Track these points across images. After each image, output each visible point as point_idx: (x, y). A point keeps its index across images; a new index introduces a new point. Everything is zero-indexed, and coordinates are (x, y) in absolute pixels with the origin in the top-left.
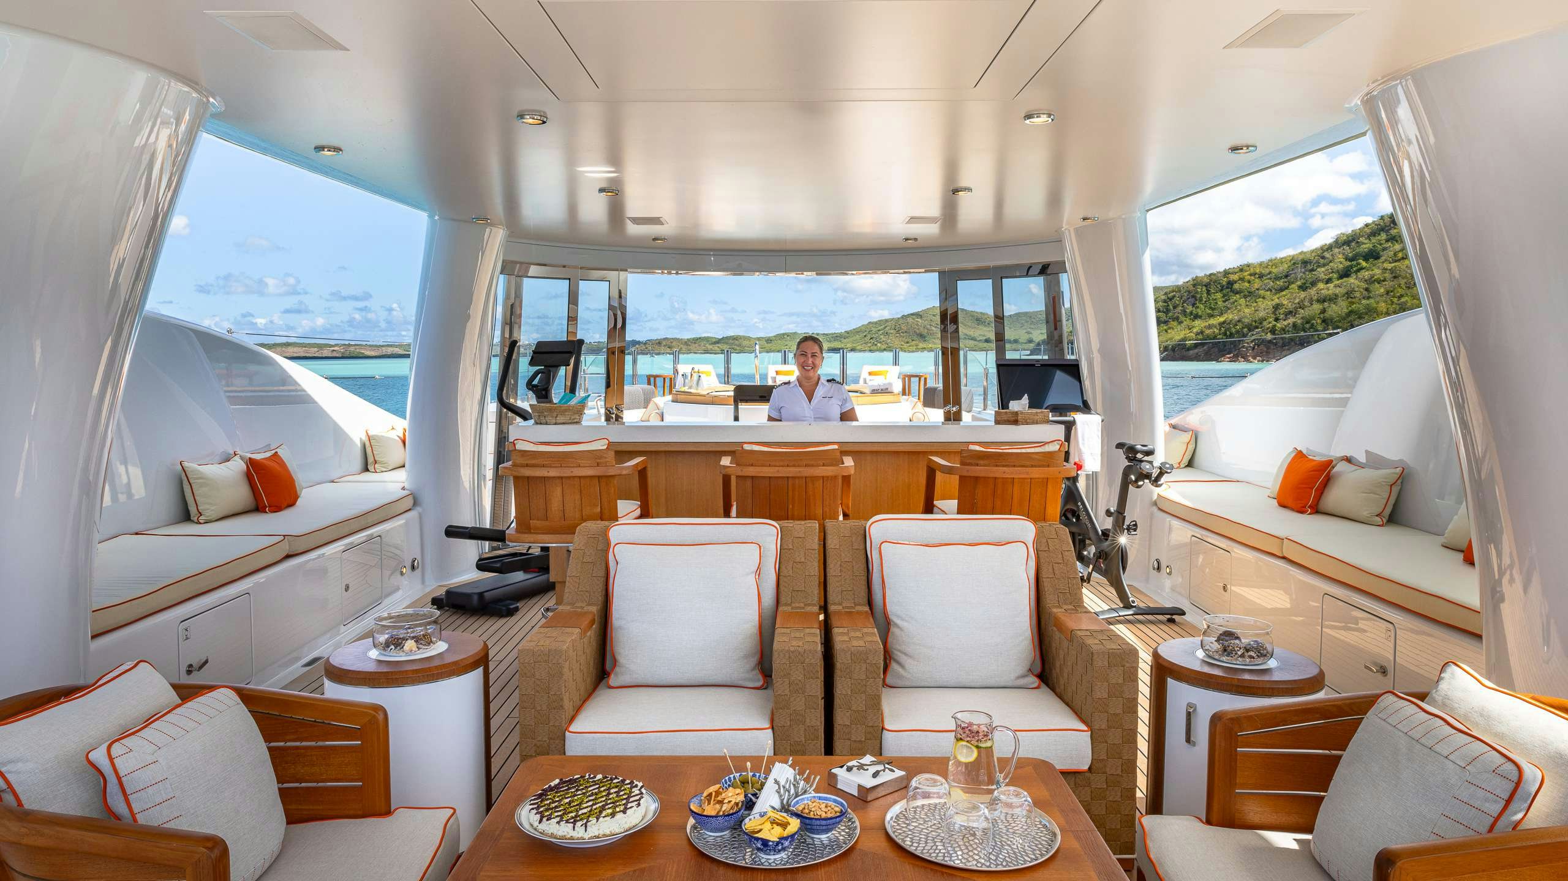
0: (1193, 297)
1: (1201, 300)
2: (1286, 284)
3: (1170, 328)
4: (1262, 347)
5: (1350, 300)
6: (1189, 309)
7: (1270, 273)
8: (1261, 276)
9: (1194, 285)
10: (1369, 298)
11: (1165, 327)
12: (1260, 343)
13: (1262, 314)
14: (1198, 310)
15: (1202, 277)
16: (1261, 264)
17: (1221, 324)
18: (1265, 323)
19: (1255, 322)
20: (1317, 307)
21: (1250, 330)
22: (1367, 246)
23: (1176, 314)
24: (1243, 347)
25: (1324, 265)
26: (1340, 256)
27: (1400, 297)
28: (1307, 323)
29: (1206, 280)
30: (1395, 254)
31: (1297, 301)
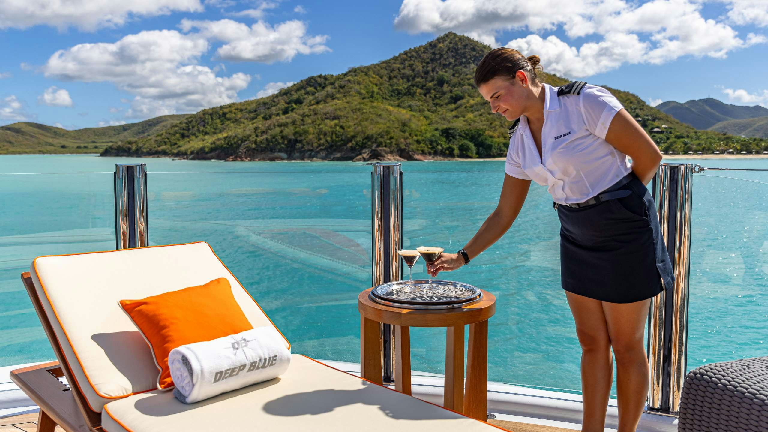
0: (204, 121)
1: (208, 123)
2: (256, 116)
3: (191, 140)
4: (250, 152)
5: (294, 126)
6: (202, 128)
7: (246, 109)
8: (241, 110)
9: (204, 114)
10: (304, 125)
11: (188, 140)
12: (249, 149)
13: (248, 133)
14: (207, 129)
15: (208, 109)
16: (241, 103)
17: (225, 138)
18: (251, 138)
19: (245, 137)
20: (278, 129)
21: (242, 142)
22: (295, 96)
23: (194, 132)
24: (240, 152)
25: (275, 106)
26: (283, 101)
27: (319, 125)
28: (274, 138)
29: (210, 111)
30: (310, 102)
31: (267, 125)
